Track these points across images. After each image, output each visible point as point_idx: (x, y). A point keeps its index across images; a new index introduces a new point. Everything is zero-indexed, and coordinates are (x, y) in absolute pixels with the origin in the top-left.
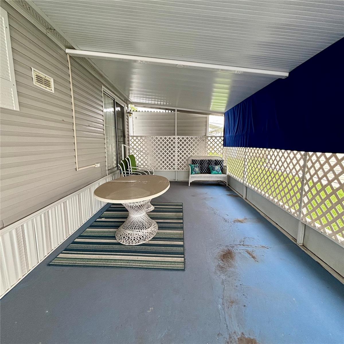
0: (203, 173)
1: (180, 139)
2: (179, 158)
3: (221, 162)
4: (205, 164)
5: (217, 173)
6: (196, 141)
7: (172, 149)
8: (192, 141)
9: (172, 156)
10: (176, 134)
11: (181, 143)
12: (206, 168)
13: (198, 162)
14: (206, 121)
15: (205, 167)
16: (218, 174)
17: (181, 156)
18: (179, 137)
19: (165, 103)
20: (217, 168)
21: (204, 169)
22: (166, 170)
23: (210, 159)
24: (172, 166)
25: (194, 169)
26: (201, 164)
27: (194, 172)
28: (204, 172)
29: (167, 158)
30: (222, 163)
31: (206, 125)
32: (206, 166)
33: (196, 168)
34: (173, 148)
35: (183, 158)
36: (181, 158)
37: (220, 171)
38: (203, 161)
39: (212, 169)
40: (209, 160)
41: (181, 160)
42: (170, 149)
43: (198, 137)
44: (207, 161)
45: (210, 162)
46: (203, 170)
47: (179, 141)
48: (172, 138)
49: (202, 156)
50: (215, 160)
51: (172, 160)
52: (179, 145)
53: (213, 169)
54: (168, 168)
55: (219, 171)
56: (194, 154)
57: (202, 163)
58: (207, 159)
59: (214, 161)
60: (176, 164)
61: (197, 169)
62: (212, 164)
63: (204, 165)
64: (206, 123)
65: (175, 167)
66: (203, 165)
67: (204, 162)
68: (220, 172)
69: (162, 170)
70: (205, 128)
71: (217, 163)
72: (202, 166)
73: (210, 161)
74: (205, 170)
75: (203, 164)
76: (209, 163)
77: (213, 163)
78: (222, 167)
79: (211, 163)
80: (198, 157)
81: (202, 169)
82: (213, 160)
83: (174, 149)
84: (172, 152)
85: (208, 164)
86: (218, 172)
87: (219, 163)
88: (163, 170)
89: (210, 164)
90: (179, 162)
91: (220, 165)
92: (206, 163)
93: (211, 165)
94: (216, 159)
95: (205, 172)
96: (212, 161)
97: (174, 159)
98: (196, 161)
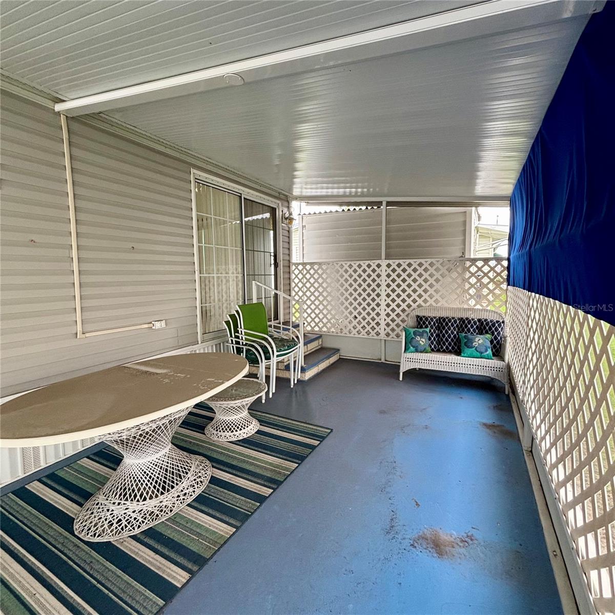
0: (444, 352)
1: (391, 268)
2: (389, 310)
3: (494, 325)
4: (449, 329)
5: (479, 354)
6: (432, 270)
7: (374, 290)
8: (420, 270)
9: (373, 305)
10: (383, 256)
11: (394, 276)
12: (452, 340)
13: (430, 323)
14: (465, 223)
15: (449, 336)
16: (481, 358)
17: (393, 305)
18: (391, 262)
19: (365, 190)
20: (481, 341)
21: (447, 340)
22: (360, 336)
23: (464, 316)
24: (373, 329)
25: (414, 340)
26: (438, 328)
27: (414, 347)
28: (444, 347)
29: (362, 309)
30: (496, 329)
31: (465, 231)
32: (452, 333)
33: (418, 338)
34: (376, 288)
35: (398, 311)
36: (393, 310)
37: (486, 351)
38: (444, 320)
39: (466, 344)
40: (462, 318)
41: (393, 315)
42: (369, 290)
43: (438, 261)
44: (455, 322)
45: (463, 324)
46: (444, 344)
47: (389, 271)
48: (374, 266)
49: (446, 309)
50: (479, 320)
51: (373, 314)
52: (389, 281)
53: (469, 344)
54: (364, 332)
55: (483, 350)
56: (425, 301)
57: (442, 324)
58: (458, 315)
59: (475, 323)
60: (383, 324)
61: (423, 341)
62: (469, 331)
63: (447, 332)
64: (464, 227)
65: (379, 331)
66: (444, 332)
67: (447, 324)
68: (485, 354)
69: (352, 335)
70: (462, 238)
71: (485, 328)
72: (441, 332)
73: (464, 322)
74: (450, 344)
75: (444, 328)
76: (461, 326)
77: (472, 326)
78: (496, 338)
79: (466, 326)
80: (435, 309)
81: (442, 340)
82: (473, 319)
83: (378, 290)
84: (373, 295)
85: (459, 329)
86: (482, 353)
87: (490, 329)
88: (354, 334)
89: (463, 330)
90: (388, 320)
91: (493, 334)
92: (452, 325)
93: (466, 333)
94: (483, 316)
95: (447, 348)
96: (469, 322)
97: (378, 312)
98: (427, 319)
